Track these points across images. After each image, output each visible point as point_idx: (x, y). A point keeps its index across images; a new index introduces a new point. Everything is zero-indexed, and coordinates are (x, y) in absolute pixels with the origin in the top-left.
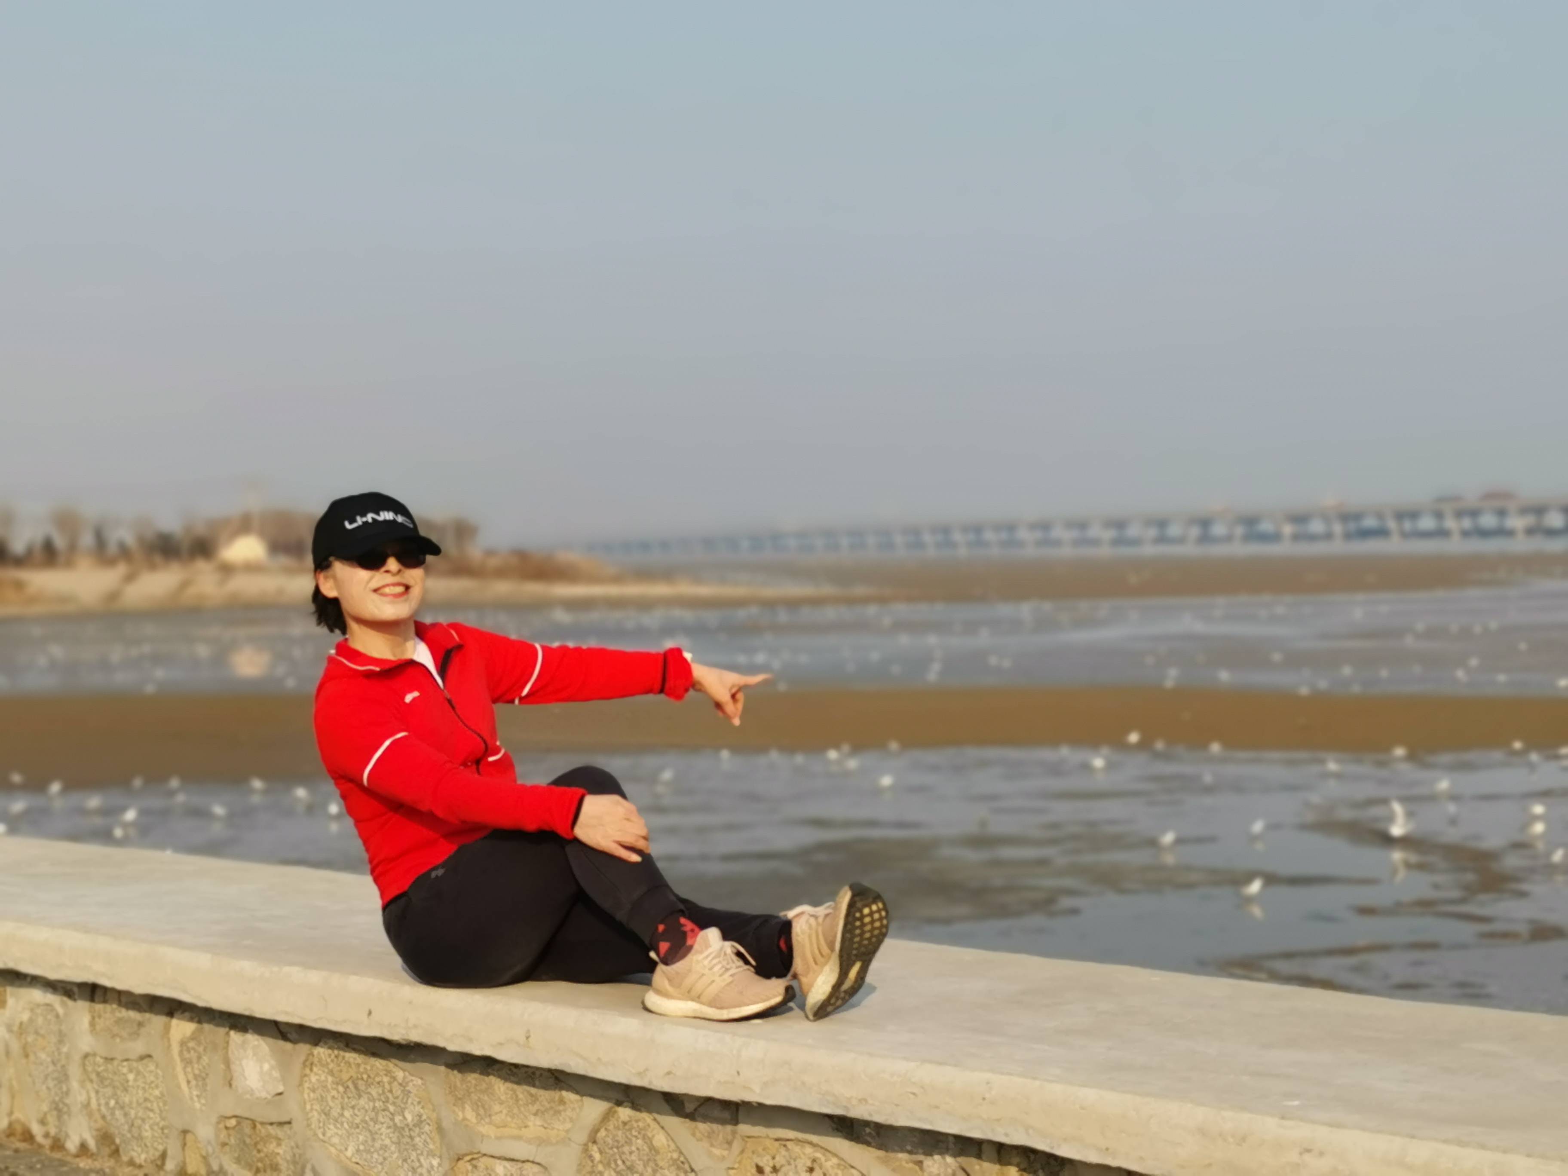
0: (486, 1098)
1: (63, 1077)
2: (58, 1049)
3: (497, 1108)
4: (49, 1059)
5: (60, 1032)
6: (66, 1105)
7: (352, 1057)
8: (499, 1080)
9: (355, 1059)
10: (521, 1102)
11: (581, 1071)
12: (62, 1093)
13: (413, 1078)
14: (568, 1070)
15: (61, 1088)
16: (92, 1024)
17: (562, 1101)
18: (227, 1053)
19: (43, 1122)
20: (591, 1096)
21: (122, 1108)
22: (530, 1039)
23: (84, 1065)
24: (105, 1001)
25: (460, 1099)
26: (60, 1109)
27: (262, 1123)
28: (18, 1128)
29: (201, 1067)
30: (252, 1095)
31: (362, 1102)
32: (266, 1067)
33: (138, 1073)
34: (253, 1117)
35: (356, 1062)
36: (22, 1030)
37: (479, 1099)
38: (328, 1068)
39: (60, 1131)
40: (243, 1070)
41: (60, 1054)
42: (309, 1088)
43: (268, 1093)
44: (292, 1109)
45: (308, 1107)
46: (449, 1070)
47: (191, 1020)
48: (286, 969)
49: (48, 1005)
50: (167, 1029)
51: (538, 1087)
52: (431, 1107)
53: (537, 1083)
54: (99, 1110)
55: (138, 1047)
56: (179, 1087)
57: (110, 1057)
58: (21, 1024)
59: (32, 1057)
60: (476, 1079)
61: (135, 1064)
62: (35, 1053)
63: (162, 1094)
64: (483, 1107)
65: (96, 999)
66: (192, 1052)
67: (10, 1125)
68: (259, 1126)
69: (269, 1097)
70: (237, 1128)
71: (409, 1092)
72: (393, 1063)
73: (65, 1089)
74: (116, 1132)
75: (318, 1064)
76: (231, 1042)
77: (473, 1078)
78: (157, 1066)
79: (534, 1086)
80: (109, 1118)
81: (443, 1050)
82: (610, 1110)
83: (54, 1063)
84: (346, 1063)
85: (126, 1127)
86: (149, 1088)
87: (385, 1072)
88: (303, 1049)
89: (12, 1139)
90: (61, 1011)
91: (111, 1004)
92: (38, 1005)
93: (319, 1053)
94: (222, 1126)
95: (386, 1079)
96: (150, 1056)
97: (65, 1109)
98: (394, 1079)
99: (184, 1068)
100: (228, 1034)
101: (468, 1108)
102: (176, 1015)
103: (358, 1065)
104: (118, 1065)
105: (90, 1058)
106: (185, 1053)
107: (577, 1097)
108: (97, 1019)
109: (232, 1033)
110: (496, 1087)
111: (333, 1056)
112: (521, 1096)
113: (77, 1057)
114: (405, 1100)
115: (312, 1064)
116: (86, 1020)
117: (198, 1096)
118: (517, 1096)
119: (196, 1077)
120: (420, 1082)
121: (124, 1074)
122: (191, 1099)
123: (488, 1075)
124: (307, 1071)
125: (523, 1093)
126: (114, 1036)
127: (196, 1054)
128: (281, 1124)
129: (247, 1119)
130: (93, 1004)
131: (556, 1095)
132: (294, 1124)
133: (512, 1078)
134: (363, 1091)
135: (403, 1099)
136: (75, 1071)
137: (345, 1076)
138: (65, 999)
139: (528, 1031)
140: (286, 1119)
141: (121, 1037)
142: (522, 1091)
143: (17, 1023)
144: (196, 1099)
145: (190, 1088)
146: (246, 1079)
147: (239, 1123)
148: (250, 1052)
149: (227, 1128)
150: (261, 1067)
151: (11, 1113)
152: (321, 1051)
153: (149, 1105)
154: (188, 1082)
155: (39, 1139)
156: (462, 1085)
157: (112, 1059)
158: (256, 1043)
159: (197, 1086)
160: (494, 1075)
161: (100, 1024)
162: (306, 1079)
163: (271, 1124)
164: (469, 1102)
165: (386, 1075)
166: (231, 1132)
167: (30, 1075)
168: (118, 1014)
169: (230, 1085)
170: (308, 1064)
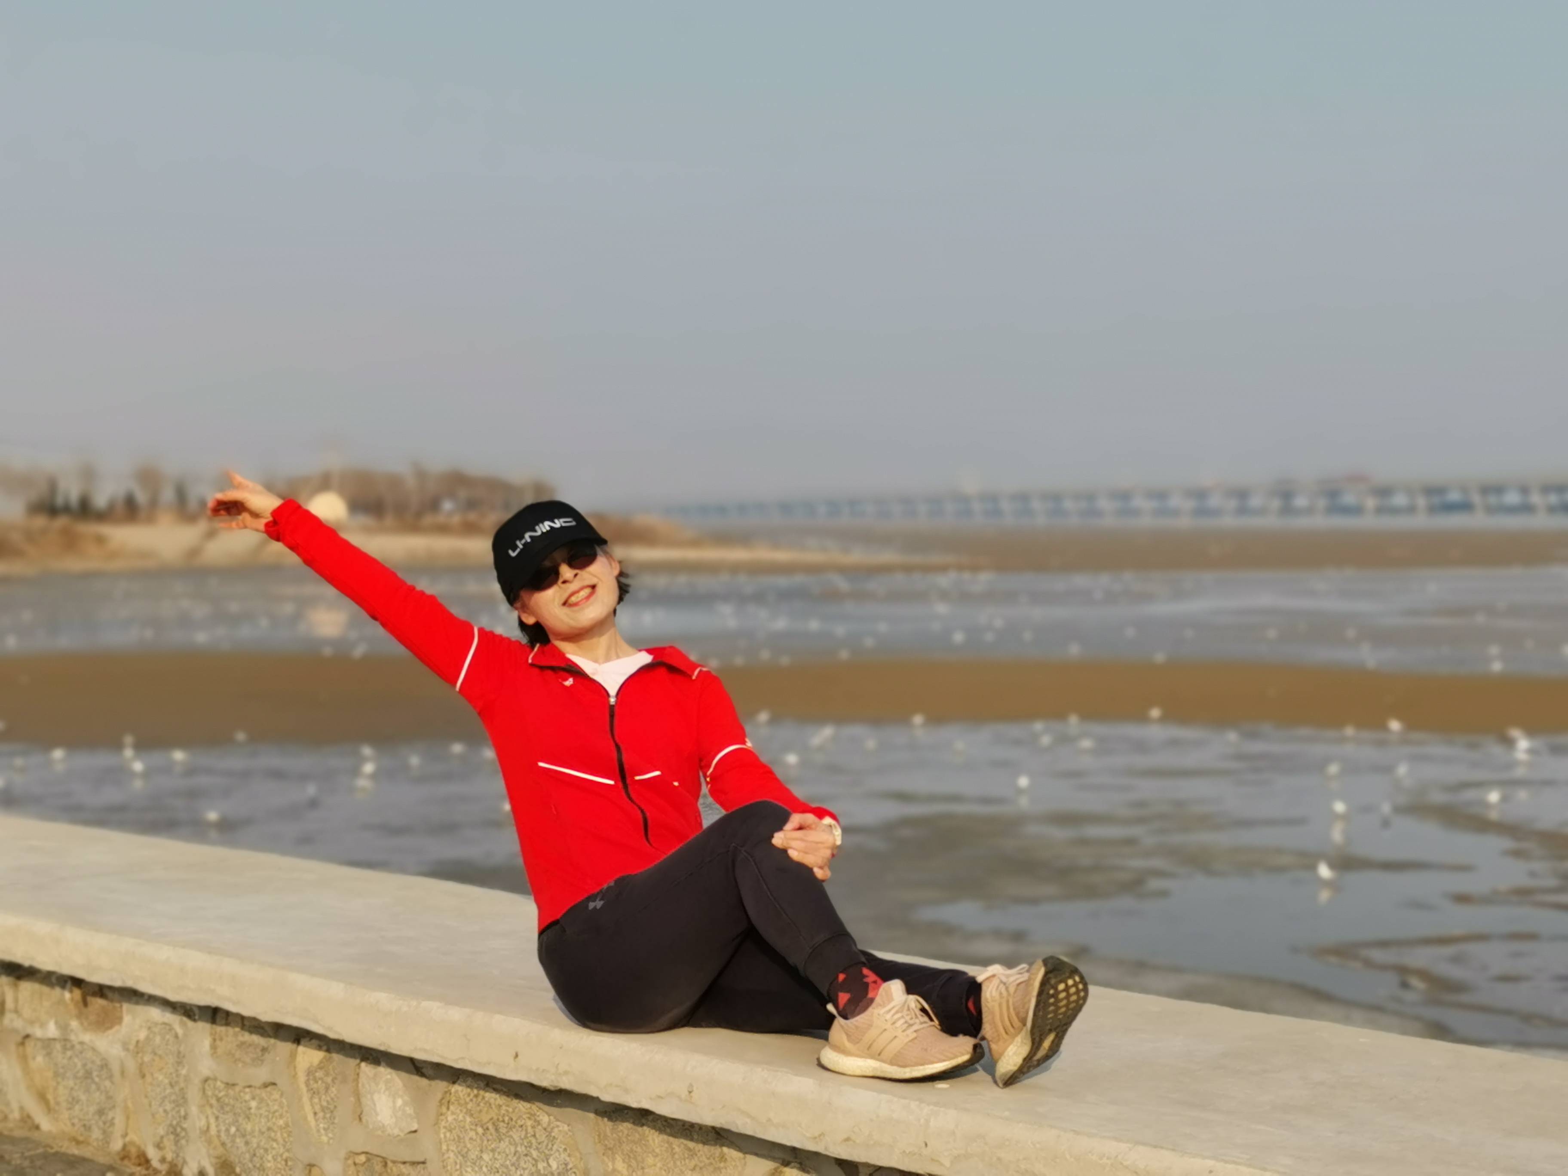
0: (639, 1150)
1: (182, 1100)
2: (177, 1070)
3: (650, 1160)
4: (166, 1081)
5: (179, 1052)
6: (183, 1129)
7: (491, 1096)
8: (653, 1131)
9: (495, 1099)
10: (676, 1156)
11: (749, 1132)
12: (180, 1117)
13: (558, 1123)
14: (734, 1129)
15: (179, 1112)
16: (214, 1047)
17: (723, 1158)
18: (357, 1086)
19: (159, 1146)
20: (756, 1154)
21: (244, 1136)
22: (692, 1094)
23: (204, 1090)
24: (227, 1024)
25: (610, 1149)
26: (177, 1133)
27: (394, 1162)
28: (133, 1151)
29: (329, 1099)
30: (383, 1132)
31: (503, 1145)
32: (399, 1102)
33: (262, 1100)
34: (384, 1155)
35: (497, 1103)
36: (138, 1048)
37: (632, 1151)
38: (466, 1108)
39: (178, 1156)
40: (375, 1105)
41: (178, 1076)
42: (445, 1127)
43: (401, 1130)
44: (426, 1149)
45: (444, 1147)
46: (599, 1118)
47: (319, 1048)
48: (425, 1004)
49: (165, 1024)
50: (293, 1056)
51: (697, 1141)
52: (578, 1155)
53: (696, 1137)
54: (219, 1136)
55: (262, 1074)
56: (305, 1118)
57: (231, 1082)
58: (138, 1042)
59: (149, 1079)
60: (628, 1129)
61: (258, 1092)
62: (152, 1075)
63: (287, 1125)
64: (635, 1159)
65: (218, 1020)
66: (320, 1082)
67: (125, 1146)
68: (390, 1164)
69: (402, 1134)
70: (366, 1165)
71: (554, 1137)
72: (537, 1106)
73: (183, 1113)
74: (237, 1161)
75: (456, 1103)
76: (361, 1075)
77: (625, 1127)
78: (282, 1095)
79: (692, 1140)
80: (229, 1145)
81: (597, 1099)
82: (776, 1169)
83: (171, 1085)
84: (485, 1104)
85: (247, 1156)
86: (273, 1117)
87: (528, 1115)
88: (440, 1086)
89: (126, 1162)
90: (180, 1031)
91: (233, 1027)
92: (156, 1024)
93: (457, 1092)
94: (350, 1162)
95: (529, 1123)
96: (274, 1084)
97: (183, 1134)
98: (539, 1123)
99: (311, 1099)
100: (359, 1065)
101: (619, 1158)
102: (302, 1042)
103: (500, 1106)
104: (240, 1092)
105: (210, 1082)
106: (311, 1082)
107: (740, 1155)
108: (218, 1042)
109: (363, 1064)
110: (650, 1138)
111: (472, 1095)
112: (677, 1149)
113: (197, 1081)
114: (550, 1146)
115: (449, 1102)
116: (207, 1043)
117: (325, 1129)
118: (673, 1149)
119: (323, 1109)
120: (566, 1128)
121: (246, 1101)
122: (318, 1131)
123: (643, 1125)
124: (444, 1109)
125: (679, 1146)
126: (236, 1061)
127: (324, 1085)
128: (414, 1164)
129: (378, 1156)
130: (214, 1026)
131: (716, 1150)
132: (428, 1165)
133: (668, 1130)
134: (504, 1134)
135: (547, 1145)
136: (194, 1094)
137: (485, 1118)
138: (185, 1019)
139: (691, 1085)
140: (422, 1160)
141: (244, 1062)
142: (679, 1145)
143: (134, 1042)
144: (322, 1132)
145: (316, 1120)
146: (377, 1114)
147: (368, 1160)
148: (382, 1086)
149: (355, 1164)
150: (394, 1102)
151: (125, 1135)
152: (459, 1090)
153: (273, 1134)
154: (315, 1114)
155: (155, 1163)
156: (612, 1134)
157: (234, 1085)
158: (389, 1077)
159: (324, 1118)
160: (649, 1127)
161: (222, 1047)
162: (442, 1117)
163: (404, 1163)
164: (620, 1153)
165: (529, 1118)
166: (361, 1169)
167: (146, 1097)
168: (241, 1038)
169: (360, 1119)
170: (445, 1102)
